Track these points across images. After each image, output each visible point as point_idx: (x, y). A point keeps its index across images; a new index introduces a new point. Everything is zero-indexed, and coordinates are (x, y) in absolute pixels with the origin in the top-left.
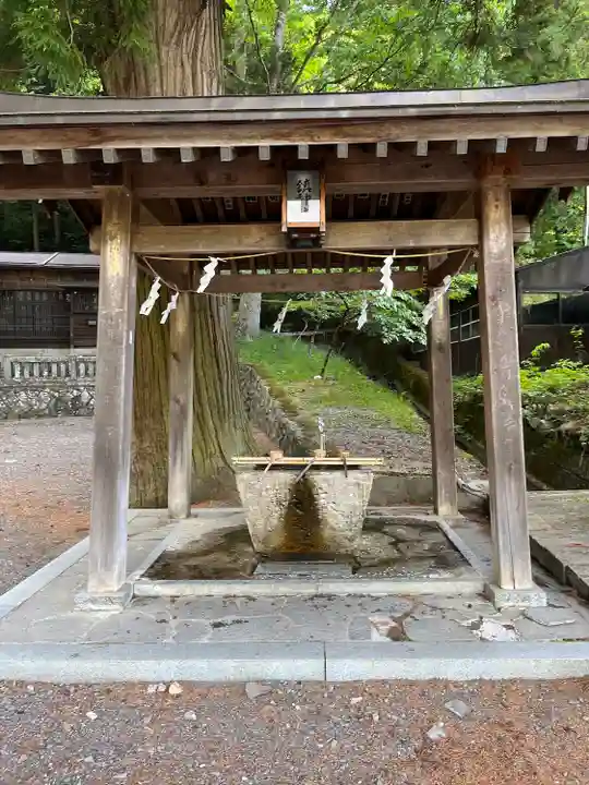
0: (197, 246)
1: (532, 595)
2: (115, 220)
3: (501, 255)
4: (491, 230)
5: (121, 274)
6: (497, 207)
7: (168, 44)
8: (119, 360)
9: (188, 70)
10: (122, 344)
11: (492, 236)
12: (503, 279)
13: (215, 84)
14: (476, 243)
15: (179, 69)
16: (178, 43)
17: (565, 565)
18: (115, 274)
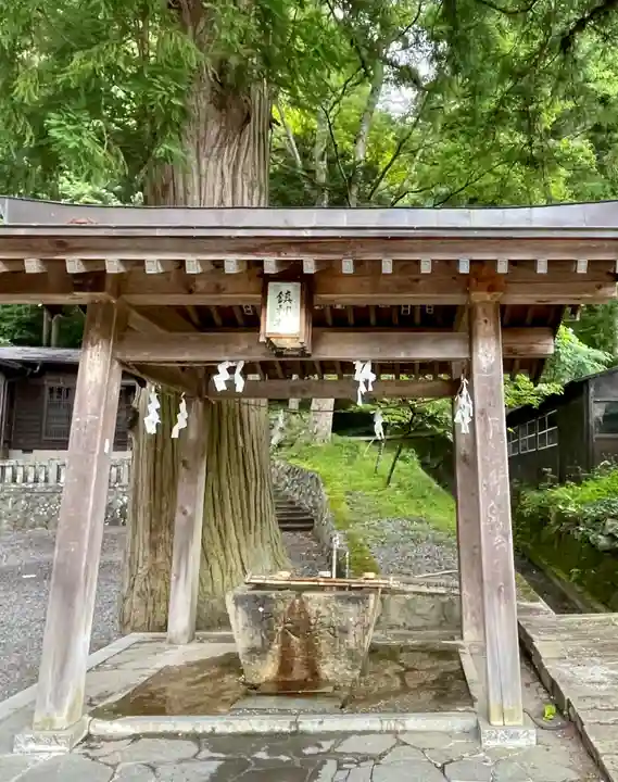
0: (183, 353)
1: (521, 732)
2: (98, 325)
3: (491, 369)
4: (480, 344)
5: (99, 381)
6: (486, 321)
7: (208, 156)
8: (91, 469)
9: (228, 180)
10: (93, 453)
11: (481, 351)
12: (492, 393)
13: (256, 193)
14: (467, 356)
15: (219, 179)
16: (220, 155)
17: (566, 698)
18: (93, 380)
